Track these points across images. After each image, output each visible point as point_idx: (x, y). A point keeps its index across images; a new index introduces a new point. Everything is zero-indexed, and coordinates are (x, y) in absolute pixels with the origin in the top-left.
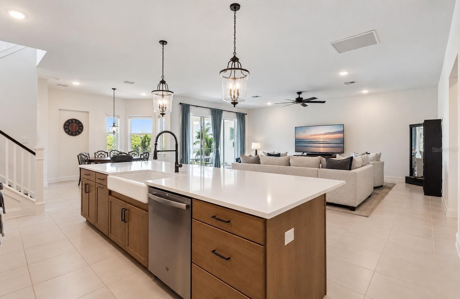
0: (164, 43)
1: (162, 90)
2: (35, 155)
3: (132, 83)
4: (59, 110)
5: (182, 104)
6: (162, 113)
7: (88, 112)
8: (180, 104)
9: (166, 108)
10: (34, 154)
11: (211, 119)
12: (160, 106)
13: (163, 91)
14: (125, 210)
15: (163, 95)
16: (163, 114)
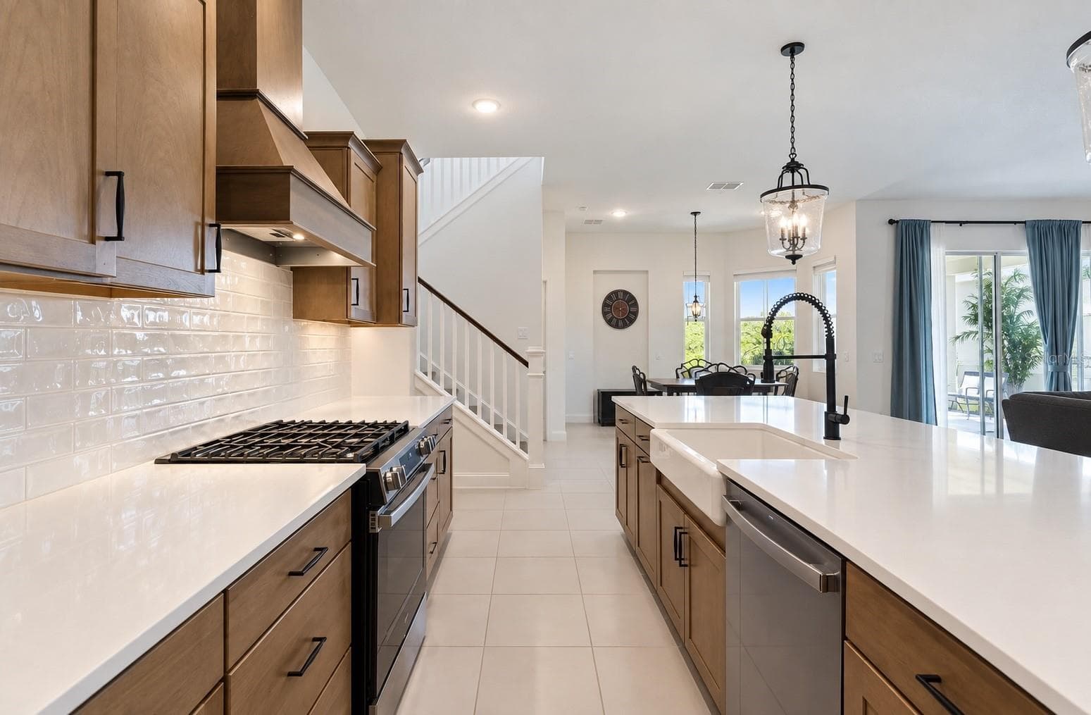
0: (796, 48)
1: (791, 185)
2: (528, 367)
3: (732, 186)
4: (595, 272)
5: (897, 222)
6: (790, 253)
7: (647, 272)
8: (891, 222)
9: (804, 239)
10: (526, 364)
11: (1027, 258)
12: (783, 234)
13: (793, 187)
14: (681, 533)
15: (793, 203)
16: (794, 258)
